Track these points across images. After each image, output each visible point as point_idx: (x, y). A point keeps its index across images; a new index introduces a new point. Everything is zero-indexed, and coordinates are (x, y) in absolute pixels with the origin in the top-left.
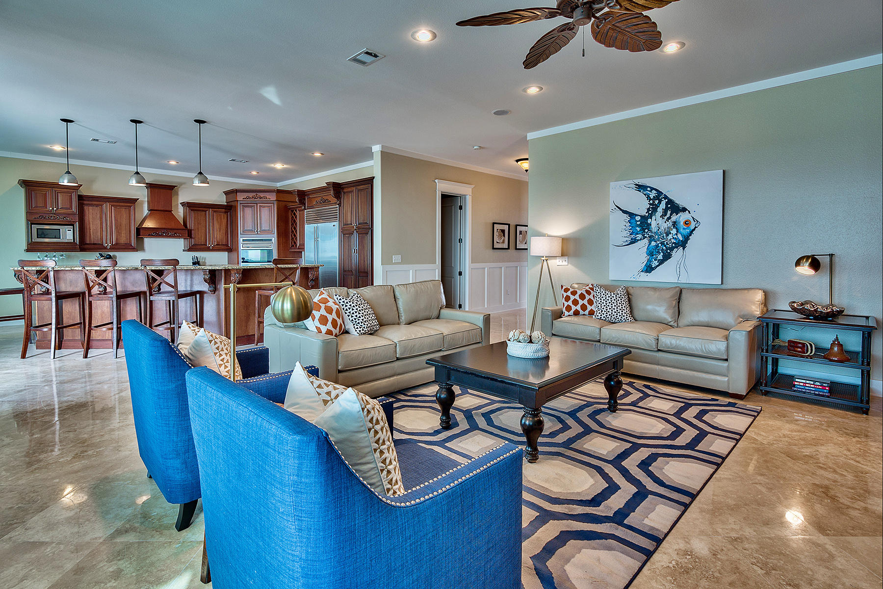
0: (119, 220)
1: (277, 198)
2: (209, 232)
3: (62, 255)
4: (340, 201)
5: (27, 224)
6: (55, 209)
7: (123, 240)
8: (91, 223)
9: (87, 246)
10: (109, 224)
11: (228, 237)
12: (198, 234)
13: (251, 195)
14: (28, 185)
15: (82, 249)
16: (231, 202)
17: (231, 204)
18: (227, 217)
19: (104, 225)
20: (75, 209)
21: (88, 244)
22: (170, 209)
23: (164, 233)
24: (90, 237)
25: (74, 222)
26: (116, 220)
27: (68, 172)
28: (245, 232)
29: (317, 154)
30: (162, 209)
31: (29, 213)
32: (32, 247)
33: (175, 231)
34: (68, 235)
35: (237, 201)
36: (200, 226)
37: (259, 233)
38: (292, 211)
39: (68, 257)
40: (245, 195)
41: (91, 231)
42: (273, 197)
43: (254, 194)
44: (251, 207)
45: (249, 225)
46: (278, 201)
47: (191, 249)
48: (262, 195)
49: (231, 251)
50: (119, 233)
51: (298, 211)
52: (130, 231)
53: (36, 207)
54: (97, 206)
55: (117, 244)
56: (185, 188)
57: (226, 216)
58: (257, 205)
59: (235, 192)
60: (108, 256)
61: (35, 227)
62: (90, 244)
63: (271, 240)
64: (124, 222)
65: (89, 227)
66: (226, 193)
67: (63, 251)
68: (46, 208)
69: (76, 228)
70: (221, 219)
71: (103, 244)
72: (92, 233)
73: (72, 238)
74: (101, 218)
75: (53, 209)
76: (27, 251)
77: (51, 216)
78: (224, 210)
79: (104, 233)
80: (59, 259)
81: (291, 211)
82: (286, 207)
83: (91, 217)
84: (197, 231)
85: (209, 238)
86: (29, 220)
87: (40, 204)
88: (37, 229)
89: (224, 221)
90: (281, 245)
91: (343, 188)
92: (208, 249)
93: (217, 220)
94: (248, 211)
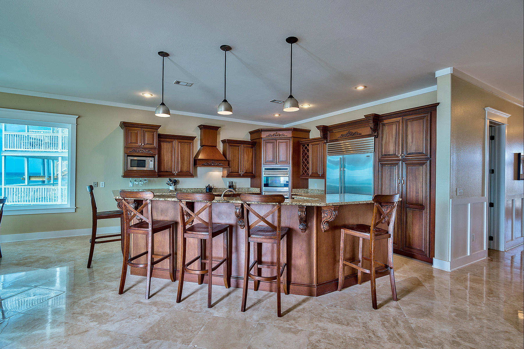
0: (183, 153)
1: (293, 135)
2: (241, 163)
3: (145, 180)
4: (378, 133)
5: (125, 156)
6: (143, 144)
7: (185, 169)
8: (165, 155)
9: (162, 173)
10: (176, 156)
11: (253, 167)
12: (234, 164)
13: (272, 133)
14: (126, 126)
15: (160, 176)
16: (256, 139)
17: (255, 141)
18: (253, 152)
19: (173, 157)
20: (155, 144)
21: (162, 172)
22: (215, 145)
23: (212, 163)
24: (164, 166)
25: (154, 154)
26: (181, 153)
27: (163, 104)
28: (266, 162)
29: (360, 88)
30: (211, 145)
31: (126, 148)
32: (127, 174)
33: (220, 162)
34: (150, 164)
35: (262, 138)
36: (235, 158)
37: (277, 163)
38: (304, 146)
39: (149, 181)
40: (268, 133)
41: (165, 161)
42: (289, 134)
43: (275, 132)
44: (272, 142)
45: (270, 157)
46: (293, 137)
47: (229, 176)
48: (281, 133)
49: (255, 177)
50: (182, 163)
51: (310, 146)
52: (190, 163)
53: (131, 143)
54: (169, 142)
55: (181, 171)
56: (224, 129)
57: (252, 150)
58: (276, 142)
59: (259, 132)
60: (175, 181)
61: (130, 158)
62: (164, 172)
63: (287, 169)
64: (186, 154)
65: (164, 158)
66: (251, 133)
67: (146, 177)
68: (137, 144)
69: (156, 160)
70: (249, 153)
71: (172, 172)
72: (165, 163)
73: (153, 167)
74: (172, 151)
75: (142, 144)
76: (124, 177)
77: (140, 150)
78: (251, 146)
79: (173, 164)
80: (143, 183)
81: (302, 145)
82: (298, 142)
83: (165, 151)
84: (233, 161)
85: (241, 167)
86: (126, 153)
87: (133, 141)
88: (131, 160)
89: (251, 154)
90: (295, 173)
91: (382, 120)
92: (239, 176)
93: (246, 153)
94: (270, 146)
